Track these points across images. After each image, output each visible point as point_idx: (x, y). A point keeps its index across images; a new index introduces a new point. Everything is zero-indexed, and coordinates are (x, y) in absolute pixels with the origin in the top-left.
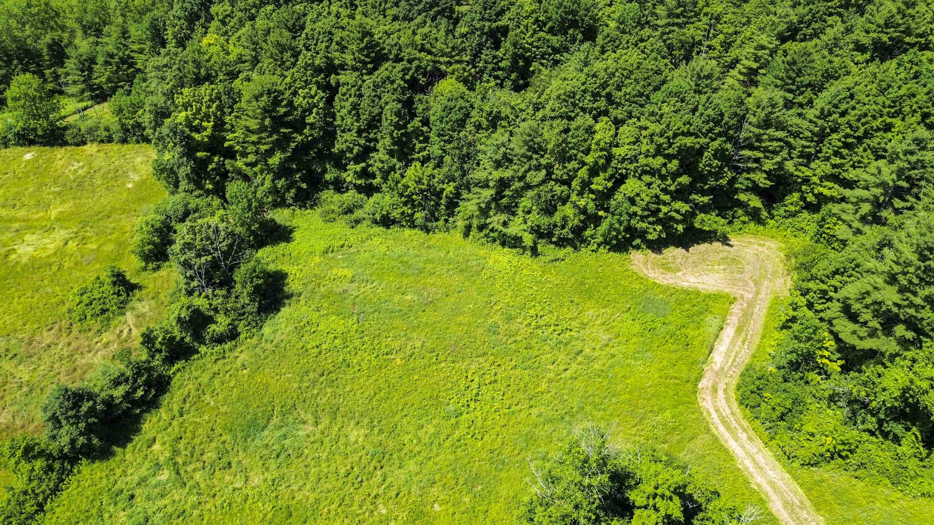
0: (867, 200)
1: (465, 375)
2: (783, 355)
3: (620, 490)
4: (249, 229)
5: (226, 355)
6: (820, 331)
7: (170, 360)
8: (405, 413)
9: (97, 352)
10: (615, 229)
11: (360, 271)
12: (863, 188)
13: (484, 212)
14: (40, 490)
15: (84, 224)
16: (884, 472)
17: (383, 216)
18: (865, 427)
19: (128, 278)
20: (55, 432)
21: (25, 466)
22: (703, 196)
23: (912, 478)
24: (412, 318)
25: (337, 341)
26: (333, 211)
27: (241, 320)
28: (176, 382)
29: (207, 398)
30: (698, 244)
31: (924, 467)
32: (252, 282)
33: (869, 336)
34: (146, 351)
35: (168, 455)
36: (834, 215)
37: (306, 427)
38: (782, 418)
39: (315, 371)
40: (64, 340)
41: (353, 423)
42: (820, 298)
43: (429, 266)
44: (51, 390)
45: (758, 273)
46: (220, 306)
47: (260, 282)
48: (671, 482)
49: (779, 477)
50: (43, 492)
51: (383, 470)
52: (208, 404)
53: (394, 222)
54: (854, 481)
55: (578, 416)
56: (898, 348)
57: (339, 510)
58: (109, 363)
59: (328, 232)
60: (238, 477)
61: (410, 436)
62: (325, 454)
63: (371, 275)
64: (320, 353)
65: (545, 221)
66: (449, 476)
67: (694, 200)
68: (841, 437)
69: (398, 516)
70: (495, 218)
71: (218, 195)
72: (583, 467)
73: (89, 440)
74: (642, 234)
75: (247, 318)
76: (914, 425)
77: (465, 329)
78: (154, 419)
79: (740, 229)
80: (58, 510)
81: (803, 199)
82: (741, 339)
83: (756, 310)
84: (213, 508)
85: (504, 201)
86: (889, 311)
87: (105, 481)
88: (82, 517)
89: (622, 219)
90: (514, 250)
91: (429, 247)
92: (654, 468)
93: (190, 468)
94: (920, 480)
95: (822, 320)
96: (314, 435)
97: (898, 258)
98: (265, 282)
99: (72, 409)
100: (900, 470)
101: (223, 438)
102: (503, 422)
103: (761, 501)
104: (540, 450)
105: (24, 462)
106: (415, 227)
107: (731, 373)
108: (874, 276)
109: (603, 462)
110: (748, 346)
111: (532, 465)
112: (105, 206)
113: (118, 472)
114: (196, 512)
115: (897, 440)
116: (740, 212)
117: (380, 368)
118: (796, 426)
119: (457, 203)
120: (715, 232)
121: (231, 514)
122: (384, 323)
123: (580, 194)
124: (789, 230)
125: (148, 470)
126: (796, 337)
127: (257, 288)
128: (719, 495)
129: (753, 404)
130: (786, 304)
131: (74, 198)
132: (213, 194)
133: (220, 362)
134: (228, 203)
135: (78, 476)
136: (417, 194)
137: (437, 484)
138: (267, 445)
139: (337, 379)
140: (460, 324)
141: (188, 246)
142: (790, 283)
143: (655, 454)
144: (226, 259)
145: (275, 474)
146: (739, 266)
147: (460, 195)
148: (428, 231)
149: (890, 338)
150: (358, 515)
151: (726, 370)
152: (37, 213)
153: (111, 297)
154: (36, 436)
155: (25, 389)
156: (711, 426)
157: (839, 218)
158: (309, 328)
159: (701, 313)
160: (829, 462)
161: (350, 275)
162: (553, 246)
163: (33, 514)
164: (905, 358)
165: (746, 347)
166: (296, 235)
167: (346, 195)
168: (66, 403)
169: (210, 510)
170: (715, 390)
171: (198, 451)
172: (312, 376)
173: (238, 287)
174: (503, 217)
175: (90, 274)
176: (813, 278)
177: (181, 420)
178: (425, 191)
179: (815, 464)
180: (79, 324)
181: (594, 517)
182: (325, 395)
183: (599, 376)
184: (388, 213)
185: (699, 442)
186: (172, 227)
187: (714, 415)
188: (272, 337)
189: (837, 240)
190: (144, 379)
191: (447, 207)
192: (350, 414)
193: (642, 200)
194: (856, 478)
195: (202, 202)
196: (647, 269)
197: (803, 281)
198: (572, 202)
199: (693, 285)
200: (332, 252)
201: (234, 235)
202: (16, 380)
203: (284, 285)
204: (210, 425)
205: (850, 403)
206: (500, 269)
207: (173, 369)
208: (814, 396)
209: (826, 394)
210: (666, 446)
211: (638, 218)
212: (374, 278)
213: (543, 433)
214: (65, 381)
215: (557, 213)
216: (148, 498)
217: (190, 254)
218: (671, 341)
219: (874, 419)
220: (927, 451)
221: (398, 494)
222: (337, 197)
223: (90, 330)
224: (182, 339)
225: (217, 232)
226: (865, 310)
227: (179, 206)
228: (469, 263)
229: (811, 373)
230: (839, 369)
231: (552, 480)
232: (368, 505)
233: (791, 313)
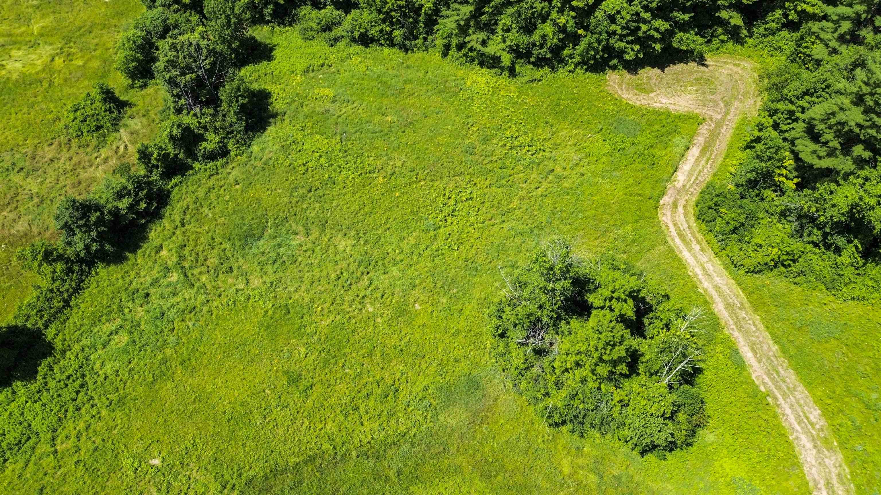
0: (848, 18)
1: (443, 192)
2: (743, 174)
3: (580, 293)
4: (230, 47)
5: (219, 171)
6: (782, 151)
7: (168, 175)
8: (388, 226)
9: (98, 167)
10: (593, 49)
11: (341, 90)
12: (846, 5)
13: (463, 30)
14: (64, 289)
15: (68, 40)
16: (821, 279)
17: (361, 34)
18: (810, 239)
19: (117, 95)
20: (70, 239)
21: (47, 269)
22: (684, 13)
23: (846, 284)
24: (393, 139)
25: (322, 160)
26: (312, 29)
27: (230, 138)
28: (175, 194)
29: (205, 210)
30: (674, 64)
31: (859, 274)
32: (237, 101)
33: (827, 155)
34: (143, 166)
35: (175, 260)
36: (814, 33)
37: (298, 237)
38: (734, 231)
39: (303, 187)
40: (65, 155)
41: (340, 235)
42: (787, 119)
43: (408, 87)
44: (60, 201)
45: (730, 94)
46: (208, 124)
47: (245, 101)
48: (626, 287)
49: (725, 283)
50: (67, 290)
51: (369, 275)
52: (206, 216)
53: (373, 40)
54: (793, 286)
55: (547, 230)
56: (853, 167)
57: (332, 308)
58: (110, 177)
59: (309, 50)
60: (240, 280)
61: (393, 246)
62: (317, 261)
63: (352, 96)
64: (307, 170)
65: (524, 40)
66: (428, 281)
67: (675, 17)
68: (787, 249)
69: (383, 313)
70: (474, 37)
71: (196, 10)
72: (548, 274)
73: (102, 246)
74: (620, 54)
75: (236, 136)
76: (856, 237)
77: (443, 150)
78: (159, 229)
79: (718, 49)
80: (82, 306)
81: (786, 16)
82: (705, 159)
83: (723, 131)
84: (220, 306)
85: (484, 18)
86: (851, 131)
87: (121, 281)
88: (105, 312)
89: (601, 38)
90: (492, 71)
91: (408, 67)
92: (612, 275)
93: (196, 272)
94: (853, 285)
95: (785, 140)
96: (306, 245)
97: (869, 78)
98: (249, 102)
99: (81, 219)
100: (836, 277)
101: (223, 246)
102: (477, 235)
103: (706, 303)
104: (510, 259)
105: (45, 265)
106: (393, 45)
107: (692, 190)
108: (843, 97)
109: (567, 269)
110: (711, 165)
111: (502, 272)
112: (85, 21)
113: (132, 274)
114: (205, 309)
115: (838, 251)
116: (720, 30)
117: (364, 186)
118: (746, 239)
119: (436, 20)
120: (692, 51)
121: (236, 310)
122: (366, 142)
123: (561, 11)
124: (766, 50)
125: (159, 272)
126: (758, 157)
127: (242, 106)
128: (669, 298)
129: (709, 219)
130: (753, 125)
131: (54, 12)
132: (191, 9)
133: (214, 178)
134: (206, 19)
135: (96, 277)
136: (395, 11)
137: (418, 287)
138: (263, 253)
139: (324, 195)
140: (438, 145)
141: (172, 64)
142: (759, 103)
143: (614, 263)
144: (210, 77)
145: (273, 278)
146: (712, 87)
147: (440, 12)
148: (406, 50)
149: (847, 157)
150: (348, 313)
151: (687, 187)
152: (19, 27)
153: (103, 114)
154: (53, 242)
155: (36, 200)
156: (668, 238)
157: (818, 37)
158: (295, 147)
159: (670, 133)
160: (772, 270)
161: (331, 95)
162: (531, 66)
163: (61, 309)
164: (858, 177)
165: (709, 166)
166: (277, 53)
167: (323, 11)
168: (76, 214)
169: (217, 307)
170: (675, 205)
171: (201, 258)
172: (300, 191)
173: (224, 105)
174: (482, 35)
175: (81, 91)
176: (783, 99)
177: (183, 229)
178: (403, 7)
179: (759, 272)
180: (77, 140)
181: (555, 316)
182: (314, 209)
183: (568, 194)
184: (367, 31)
185: (656, 252)
186: (153, 44)
187: (672, 229)
188: (261, 155)
189: (813, 59)
190: (144, 192)
191: (426, 25)
192: (338, 227)
193: (622, 18)
194: (795, 283)
195: (180, 17)
196: (622, 90)
197: (773, 101)
198: (551, 20)
199: (665, 106)
200: (313, 71)
201: (216, 52)
202: (26, 192)
203: (268, 104)
204: (210, 234)
205: (800, 217)
206: (478, 90)
207: (171, 184)
208: (767, 211)
209: (779, 210)
210: (625, 256)
211: (617, 37)
212: (354, 98)
213: (513, 245)
214: (73, 194)
215: (537, 32)
216: (162, 296)
217: (175, 72)
218: (638, 160)
219: (820, 233)
220: (863, 261)
221: (383, 296)
222: (315, 13)
223: (88, 145)
224: (176, 155)
225: (199, 49)
226: (828, 131)
227: (158, 22)
228: (447, 84)
229: (767, 191)
230: (794, 187)
231: (520, 284)
232: (357, 304)
233: (757, 133)
